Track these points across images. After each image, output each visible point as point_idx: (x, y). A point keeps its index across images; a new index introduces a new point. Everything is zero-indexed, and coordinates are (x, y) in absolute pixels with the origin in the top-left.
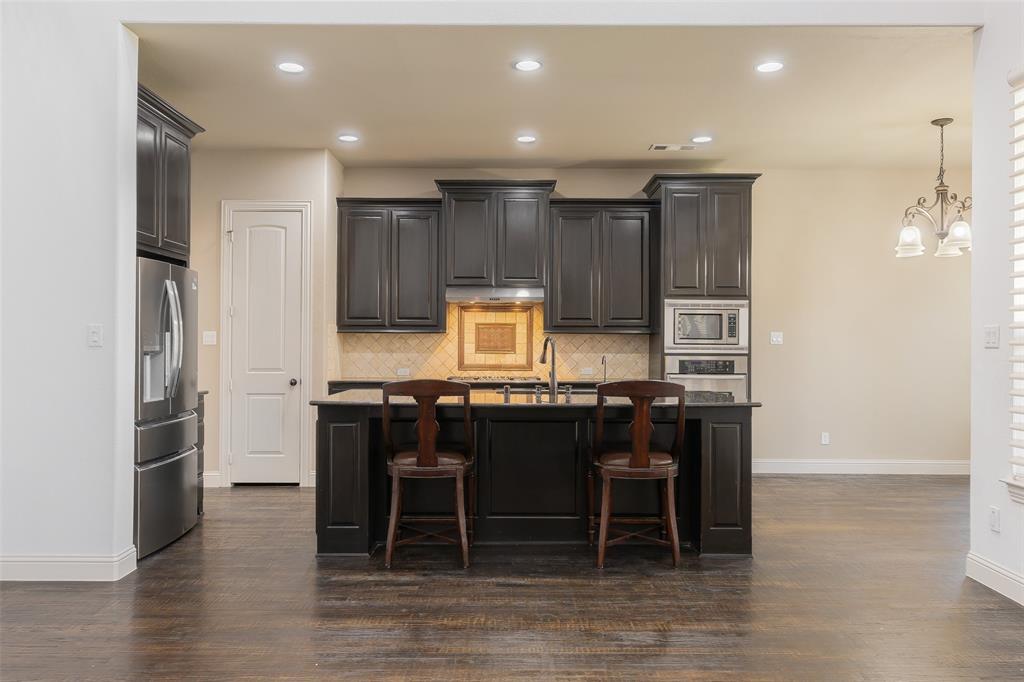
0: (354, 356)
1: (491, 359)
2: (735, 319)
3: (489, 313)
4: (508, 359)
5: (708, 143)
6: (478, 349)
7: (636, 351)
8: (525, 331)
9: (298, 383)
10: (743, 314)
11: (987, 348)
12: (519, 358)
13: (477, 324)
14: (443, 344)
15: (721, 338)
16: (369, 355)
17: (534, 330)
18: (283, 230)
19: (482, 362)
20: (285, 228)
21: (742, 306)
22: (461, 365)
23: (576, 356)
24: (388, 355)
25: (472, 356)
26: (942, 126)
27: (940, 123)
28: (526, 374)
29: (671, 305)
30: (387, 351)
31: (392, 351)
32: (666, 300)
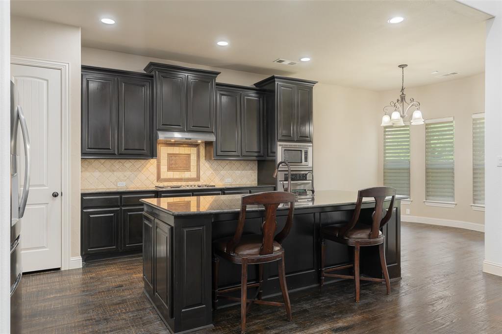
0: (88, 174)
1: (176, 175)
2: (307, 152)
3: (175, 148)
4: (187, 175)
5: (308, 61)
6: (170, 169)
7: (251, 169)
8: (196, 158)
9: (60, 194)
10: (310, 150)
11: (498, 166)
12: (192, 174)
13: (168, 154)
14: (148, 166)
15: (301, 162)
16: (97, 174)
17: (201, 158)
18: (45, 82)
19: (172, 177)
20: (47, 80)
21: (310, 146)
22: (159, 178)
23: (223, 172)
24: (110, 173)
25: (165, 173)
26: (403, 68)
27: (402, 66)
28: (197, 183)
29: (280, 145)
30: (110, 171)
31: (113, 171)
32: (278, 143)
